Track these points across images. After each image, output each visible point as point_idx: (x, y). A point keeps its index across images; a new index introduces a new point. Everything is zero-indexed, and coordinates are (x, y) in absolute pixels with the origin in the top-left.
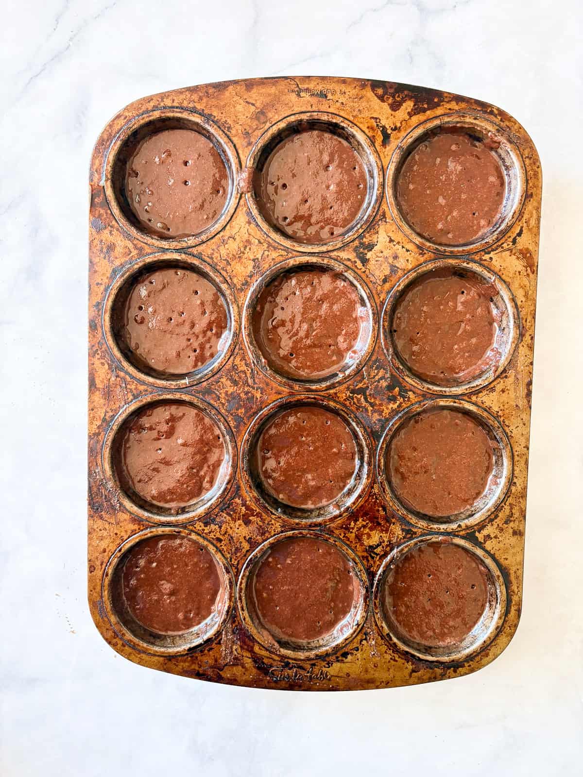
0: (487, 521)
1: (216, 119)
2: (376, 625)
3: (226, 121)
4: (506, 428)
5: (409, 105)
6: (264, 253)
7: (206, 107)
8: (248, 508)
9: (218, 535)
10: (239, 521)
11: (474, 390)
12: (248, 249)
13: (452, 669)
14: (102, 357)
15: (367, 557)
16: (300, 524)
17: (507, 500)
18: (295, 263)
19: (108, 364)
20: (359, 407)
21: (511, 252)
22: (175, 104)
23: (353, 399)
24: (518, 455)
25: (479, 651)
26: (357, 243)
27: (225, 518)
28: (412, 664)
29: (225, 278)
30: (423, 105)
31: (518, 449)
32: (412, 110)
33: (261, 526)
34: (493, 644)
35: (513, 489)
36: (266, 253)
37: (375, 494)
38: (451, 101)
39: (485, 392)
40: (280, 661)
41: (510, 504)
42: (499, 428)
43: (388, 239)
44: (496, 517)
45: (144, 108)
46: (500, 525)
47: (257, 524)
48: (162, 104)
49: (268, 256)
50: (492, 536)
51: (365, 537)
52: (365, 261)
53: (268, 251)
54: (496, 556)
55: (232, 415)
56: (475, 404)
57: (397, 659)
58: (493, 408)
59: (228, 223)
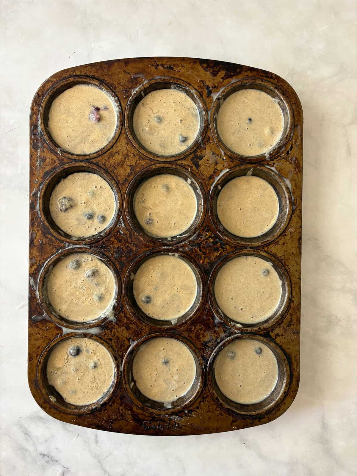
0: (277, 325)
1: (107, 82)
2: (209, 392)
3: (113, 83)
4: (287, 267)
5: (222, 73)
6: (136, 162)
7: (101, 75)
8: (128, 319)
9: (110, 336)
10: (123, 328)
11: (265, 243)
12: (127, 159)
13: (257, 419)
14: (38, 226)
15: (203, 349)
16: (161, 328)
17: (288, 311)
18: (155, 168)
19: (41, 230)
20: (196, 255)
21: (286, 159)
22: (82, 74)
23: (192, 250)
24: (294, 284)
25: (274, 407)
26: (193, 155)
27: (114, 325)
28: (233, 417)
29: (113, 177)
30: (231, 73)
31: (293, 279)
32: (224, 76)
33: (136, 330)
34: (283, 403)
35: (292, 304)
36: (138, 162)
37: (207, 309)
38: (247, 71)
39: (272, 245)
40: (150, 417)
41: (291, 314)
42: (282, 266)
43: (212, 153)
44: (282, 322)
45: (63, 76)
46: (285, 327)
47: (134, 329)
48: (74, 74)
49: (139, 163)
50: (280, 334)
51: (201, 336)
52: (198, 166)
53: (139, 161)
54: (283, 347)
55: (117, 260)
56: (267, 252)
57: (223, 414)
58: (278, 254)
59: (114, 144)
